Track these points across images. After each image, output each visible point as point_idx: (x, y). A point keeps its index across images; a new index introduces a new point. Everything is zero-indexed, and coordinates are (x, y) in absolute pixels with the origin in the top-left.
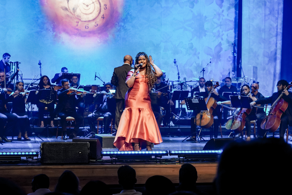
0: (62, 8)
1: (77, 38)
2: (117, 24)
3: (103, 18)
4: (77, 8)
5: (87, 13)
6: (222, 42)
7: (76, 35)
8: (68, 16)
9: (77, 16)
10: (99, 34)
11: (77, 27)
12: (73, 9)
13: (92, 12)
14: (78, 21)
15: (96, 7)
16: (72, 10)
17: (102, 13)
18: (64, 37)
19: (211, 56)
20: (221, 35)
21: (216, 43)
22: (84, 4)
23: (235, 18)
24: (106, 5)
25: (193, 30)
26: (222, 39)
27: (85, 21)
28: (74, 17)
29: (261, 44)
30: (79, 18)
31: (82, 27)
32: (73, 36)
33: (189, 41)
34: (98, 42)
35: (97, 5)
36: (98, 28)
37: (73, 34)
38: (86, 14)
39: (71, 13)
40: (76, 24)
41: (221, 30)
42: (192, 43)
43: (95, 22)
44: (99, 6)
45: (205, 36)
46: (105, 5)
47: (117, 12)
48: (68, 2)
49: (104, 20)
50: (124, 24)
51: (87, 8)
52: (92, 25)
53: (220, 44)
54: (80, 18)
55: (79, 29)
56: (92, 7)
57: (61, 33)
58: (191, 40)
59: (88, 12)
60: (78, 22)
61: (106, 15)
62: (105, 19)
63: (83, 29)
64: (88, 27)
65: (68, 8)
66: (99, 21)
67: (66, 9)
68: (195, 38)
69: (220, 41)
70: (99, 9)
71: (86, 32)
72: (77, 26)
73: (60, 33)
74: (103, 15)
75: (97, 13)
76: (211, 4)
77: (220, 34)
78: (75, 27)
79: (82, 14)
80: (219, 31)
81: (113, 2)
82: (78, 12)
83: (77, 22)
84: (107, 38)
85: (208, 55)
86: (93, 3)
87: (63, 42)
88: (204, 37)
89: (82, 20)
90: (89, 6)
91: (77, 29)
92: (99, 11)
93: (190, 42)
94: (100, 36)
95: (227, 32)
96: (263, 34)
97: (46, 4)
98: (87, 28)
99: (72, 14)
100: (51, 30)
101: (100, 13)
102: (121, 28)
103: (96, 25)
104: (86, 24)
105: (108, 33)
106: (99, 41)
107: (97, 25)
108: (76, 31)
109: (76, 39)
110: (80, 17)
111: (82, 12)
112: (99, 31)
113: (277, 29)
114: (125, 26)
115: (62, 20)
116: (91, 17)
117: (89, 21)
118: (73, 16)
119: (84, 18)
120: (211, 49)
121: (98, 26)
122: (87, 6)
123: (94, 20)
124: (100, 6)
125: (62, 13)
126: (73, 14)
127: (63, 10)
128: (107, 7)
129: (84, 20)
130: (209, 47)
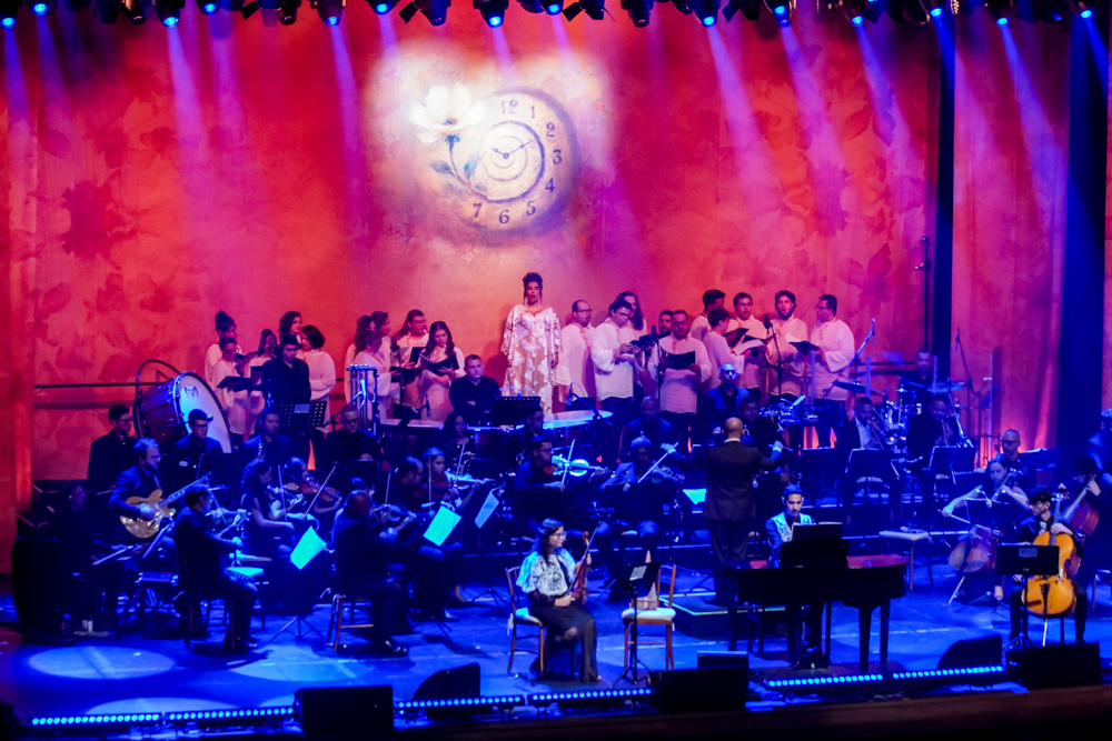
0: (433, 165)
1: (476, 250)
2: (591, 204)
3: (552, 188)
4: (476, 165)
5: (505, 176)
6: (892, 245)
7: (472, 241)
8: (450, 188)
9: (477, 187)
10: (539, 235)
11: (476, 220)
12: (466, 167)
13: (521, 174)
14: (478, 202)
15: (531, 159)
16: (461, 173)
17: (547, 175)
18: (440, 249)
19: (860, 288)
20: (888, 222)
21: (875, 247)
22: (496, 150)
23: (928, 173)
24: (559, 151)
25: (809, 211)
26: (890, 236)
27: (499, 202)
28: (469, 191)
29: (1005, 258)
30: (481, 194)
31: (489, 215)
32: (465, 245)
33: (797, 245)
34: (536, 260)
35: (535, 153)
36: (537, 218)
37: (465, 241)
38: (502, 180)
39: (459, 179)
40: (474, 210)
41: (887, 210)
42: (803, 251)
43: (527, 201)
44: (539, 154)
45: (843, 228)
46: (555, 151)
47: (590, 170)
48: (451, 147)
49: (555, 195)
50: (612, 204)
51: (504, 163)
52: (518, 212)
53: (885, 249)
54: (484, 193)
55: (483, 224)
56: (518, 159)
57: (431, 240)
58: (803, 240)
59: (507, 174)
60: (480, 205)
61: (559, 180)
62: (555, 192)
63: (494, 223)
64: (508, 217)
65: (451, 165)
66: (540, 199)
67: (446, 169)
68: (815, 233)
69: (885, 242)
70: (539, 163)
71: (503, 232)
72: (476, 215)
73: (428, 239)
74: (551, 181)
75: (535, 175)
76: (859, 133)
77: (884, 219)
78: (471, 219)
79: (491, 181)
80: (881, 213)
81: (580, 142)
82: (479, 176)
83: (475, 205)
84: (562, 247)
85: (849, 283)
86: (522, 147)
87: (436, 267)
88: (839, 232)
89: (489, 198)
90: (511, 156)
91: (476, 225)
92: (539, 170)
93: (800, 249)
94: (540, 241)
95: (904, 215)
96: (1014, 229)
97: (389, 156)
98: (504, 219)
99: (464, 183)
100: (403, 231)
101: (541, 175)
102: (601, 216)
103: (530, 210)
104: (501, 208)
105: (565, 233)
106: (538, 257)
107: (534, 210)
108: (473, 229)
109: (472, 255)
110: (485, 189)
111: (489, 175)
112: (540, 229)
113: (1053, 214)
114: (614, 210)
115: (434, 201)
116: (516, 189)
117: (511, 200)
118: (466, 188)
119: (497, 191)
120: (860, 266)
121: (536, 214)
122: (506, 156)
123: (524, 195)
124: (543, 156)
125: (435, 181)
126: (466, 181)
127: (437, 171)
128: (562, 156)
129: (496, 198)
130: (852, 262)
